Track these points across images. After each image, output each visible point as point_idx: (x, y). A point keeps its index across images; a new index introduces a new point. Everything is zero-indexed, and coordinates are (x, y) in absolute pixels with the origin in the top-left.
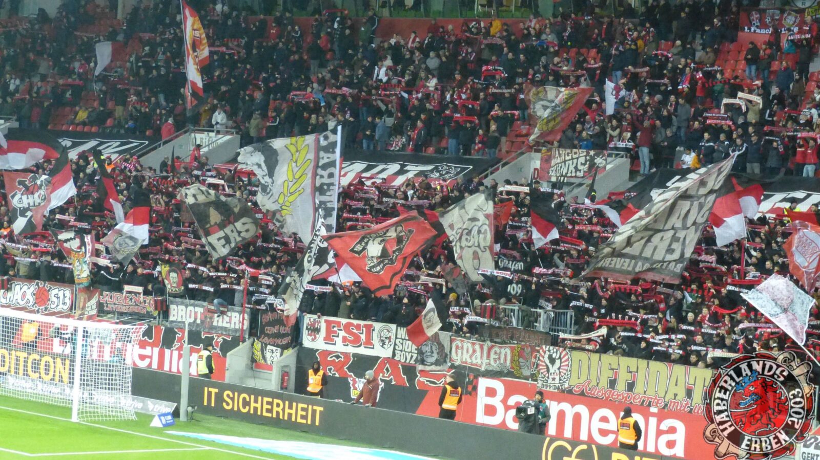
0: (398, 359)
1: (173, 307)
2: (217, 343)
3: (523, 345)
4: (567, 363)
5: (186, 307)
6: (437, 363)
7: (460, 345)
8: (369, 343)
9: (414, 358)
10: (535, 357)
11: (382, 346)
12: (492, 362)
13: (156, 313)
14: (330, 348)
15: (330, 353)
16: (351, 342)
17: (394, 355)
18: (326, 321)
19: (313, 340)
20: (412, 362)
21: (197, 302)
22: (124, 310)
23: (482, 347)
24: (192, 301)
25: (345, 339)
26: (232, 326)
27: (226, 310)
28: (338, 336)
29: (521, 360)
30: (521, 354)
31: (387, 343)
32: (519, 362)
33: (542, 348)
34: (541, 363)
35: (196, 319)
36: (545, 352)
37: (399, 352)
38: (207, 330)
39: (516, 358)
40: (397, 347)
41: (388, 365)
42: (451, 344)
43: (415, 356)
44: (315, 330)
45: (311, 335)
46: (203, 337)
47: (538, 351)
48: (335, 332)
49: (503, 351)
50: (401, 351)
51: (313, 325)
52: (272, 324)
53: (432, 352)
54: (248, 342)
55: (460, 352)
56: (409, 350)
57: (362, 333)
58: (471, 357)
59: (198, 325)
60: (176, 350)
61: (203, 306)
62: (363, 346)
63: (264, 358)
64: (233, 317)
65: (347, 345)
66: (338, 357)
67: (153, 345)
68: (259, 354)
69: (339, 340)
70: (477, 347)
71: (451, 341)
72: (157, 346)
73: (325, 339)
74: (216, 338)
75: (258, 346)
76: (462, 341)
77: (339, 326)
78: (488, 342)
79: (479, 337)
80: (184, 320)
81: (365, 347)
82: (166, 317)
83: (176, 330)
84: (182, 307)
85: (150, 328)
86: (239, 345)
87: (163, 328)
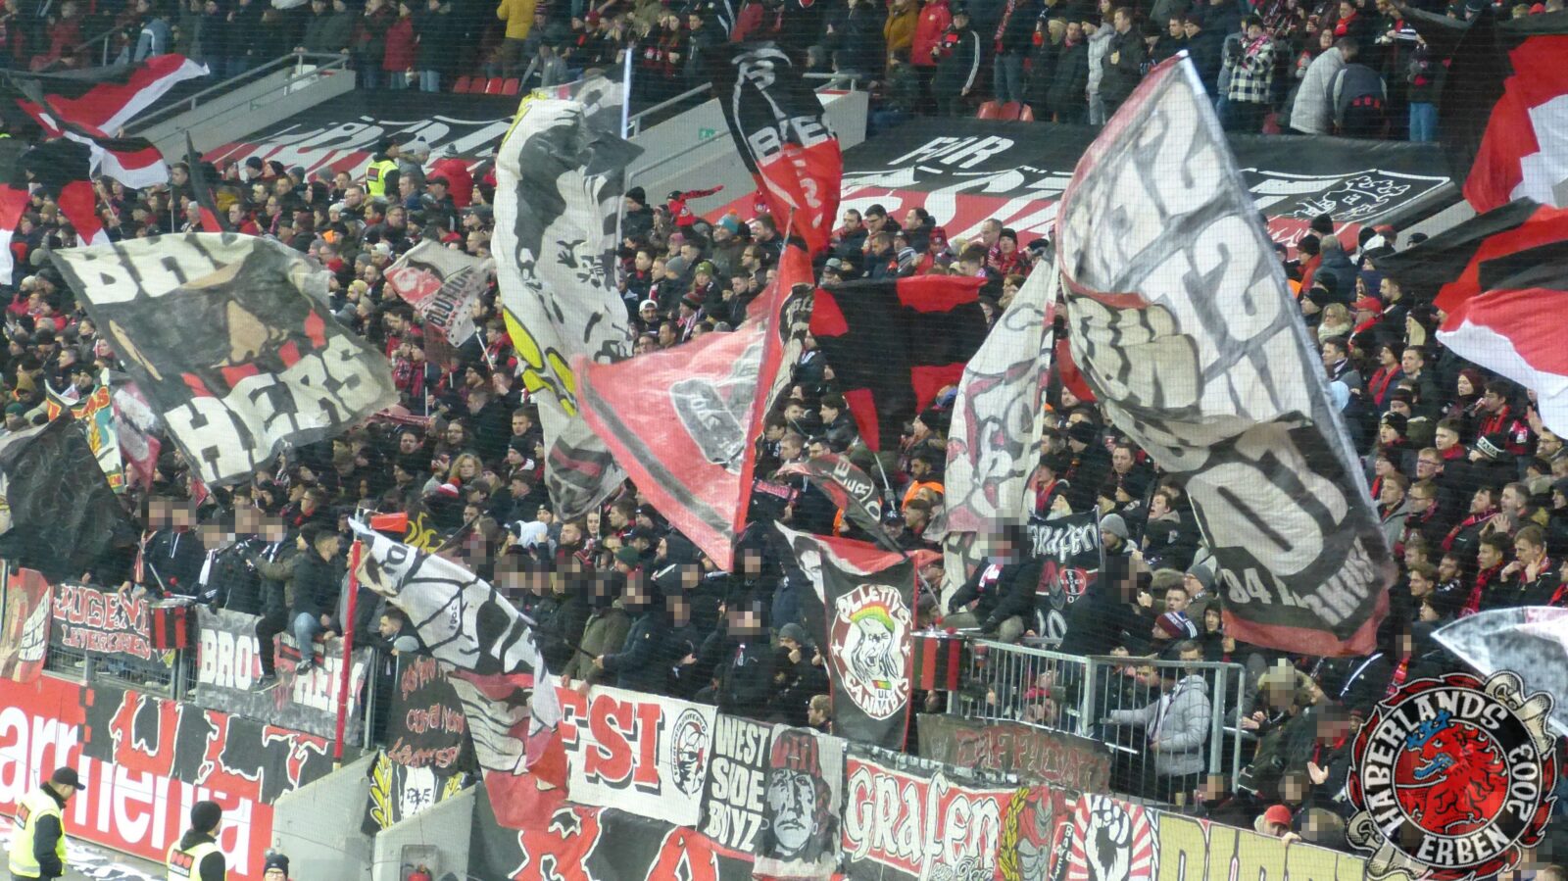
0: (713, 835)
1: (207, 636)
2: (294, 764)
3: (1030, 791)
4: (1145, 861)
5: (237, 638)
6: (808, 851)
7: (869, 786)
8: (647, 777)
10: (1062, 837)
11: (680, 785)
12: (948, 854)
13: (168, 657)
17: (705, 818)
20: (747, 846)
22: (102, 645)
23: (923, 792)
25: (592, 760)
28: (575, 748)
29: (1025, 846)
30: (1025, 825)
31: (690, 776)
32: (1019, 854)
33: (1082, 803)
34: (1075, 859)
36: (1088, 820)
37: (718, 807)
38: (277, 719)
39: (1012, 839)
40: (712, 791)
41: (686, 854)
42: (845, 780)
43: (756, 822)
46: (265, 744)
48: (571, 732)
49: (979, 813)
50: (723, 802)
52: (425, 698)
53: (799, 812)
54: (361, 764)
55: (866, 810)
56: (742, 802)
57: (633, 738)
58: (894, 831)
60: (203, 786)
62: (633, 783)
63: (398, 817)
65: (597, 780)
66: (567, 821)
67: (156, 768)
68: (387, 800)
69: (578, 761)
70: (911, 794)
71: (847, 770)
72: (165, 774)
74: (292, 745)
75: (384, 776)
76: (874, 770)
77: (581, 711)
78: (940, 777)
79: (915, 760)
80: (230, 684)
81: (640, 788)
82: (193, 671)
83: (207, 717)
84: (226, 638)
85: (151, 706)
86: (330, 770)
87: (179, 708)
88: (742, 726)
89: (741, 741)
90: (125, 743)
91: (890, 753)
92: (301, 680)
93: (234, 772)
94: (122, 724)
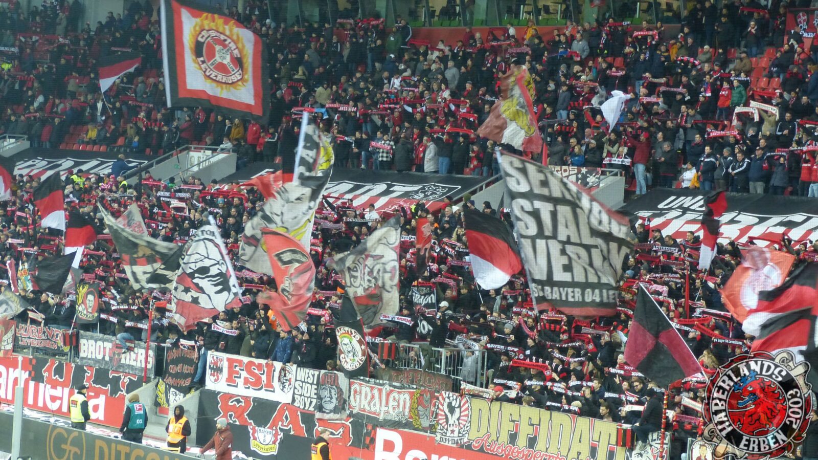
0: (298, 405)
1: (83, 341)
2: (123, 383)
3: (422, 391)
4: (466, 413)
5: (96, 342)
6: (335, 410)
7: (358, 389)
8: (269, 386)
9: (313, 404)
10: (435, 405)
11: (282, 390)
12: (391, 411)
13: (67, 349)
14: (232, 390)
15: (231, 396)
16: (252, 384)
17: (294, 400)
18: (228, 359)
19: (216, 380)
20: (312, 409)
21: (106, 336)
22: (37, 344)
23: (380, 391)
24: (101, 335)
25: (246, 381)
26: (139, 365)
27: (133, 345)
28: (240, 377)
29: (420, 408)
30: (420, 402)
31: (287, 387)
32: (418, 411)
33: (441, 394)
34: (440, 412)
35: (104, 356)
36: (444, 399)
37: (299, 397)
38: (114, 369)
39: (415, 406)
40: (296, 391)
41: (287, 412)
42: (350, 388)
43: (314, 401)
44: (218, 370)
45: (214, 376)
46: (111, 377)
47: (438, 399)
48: (237, 372)
49: (402, 397)
50: (301, 395)
51: (215, 363)
52: (176, 362)
53: (331, 398)
54: (151, 385)
55: (358, 397)
56: (308, 395)
57: (263, 374)
58: (369, 403)
59: (106, 362)
61: (111, 341)
62: (263, 389)
63: (168, 401)
64: (139, 354)
65: (249, 388)
66: (238, 401)
67: (63, 385)
68: (163, 396)
69: (240, 382)
70: (376, 392)
71: (350, 384)
72: (68, 387)
73: (228, 380)
74: (122, 378)
75: (162, 387)
76: (361, 384)
77: (241, 366)
78: (387, 386)
79: (378, 381)
80: (94, 357)
81: (266, 390)
82: (77, 353)
83: (85, 368)
84: (92, 342)
85: (61, 365)
86: (142, 386)
87: (73, 365)
88: (308, 370)
89: (307, 375)
90: (49, 377)
91: (367, 379)
92: (123, 356)
93: (97, 386)
94: (49, 370)
